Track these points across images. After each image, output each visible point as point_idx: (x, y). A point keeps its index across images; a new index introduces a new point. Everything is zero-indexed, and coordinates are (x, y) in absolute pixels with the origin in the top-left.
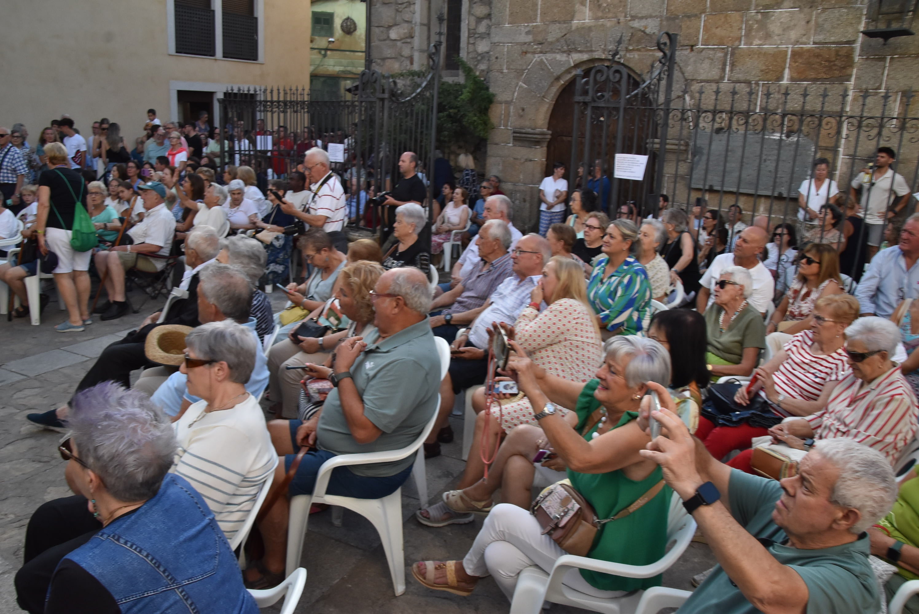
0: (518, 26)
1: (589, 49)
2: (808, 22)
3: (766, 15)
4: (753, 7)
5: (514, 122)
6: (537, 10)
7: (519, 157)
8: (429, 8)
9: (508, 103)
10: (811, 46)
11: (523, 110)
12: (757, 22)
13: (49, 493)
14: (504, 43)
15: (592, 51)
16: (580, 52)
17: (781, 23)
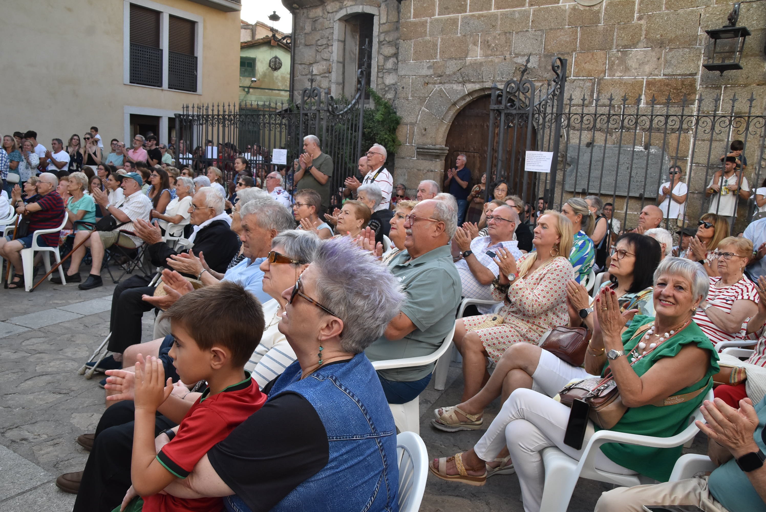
0: (421, 63)
1: (481, 80)
2: (658, 59)
3: (624, 53)
4: (614, 47)
5: (417, 140)
6: (437, 49)
7: (422, 169)
8: (344, 49)
9: (413, 124)
10: (662, 77)
11: (425, 130)
12: (618, 58)
13: (74, 418)
14: (409, 76)
15: (483, 82)
16: (473, 82)
17: (637, 59)
